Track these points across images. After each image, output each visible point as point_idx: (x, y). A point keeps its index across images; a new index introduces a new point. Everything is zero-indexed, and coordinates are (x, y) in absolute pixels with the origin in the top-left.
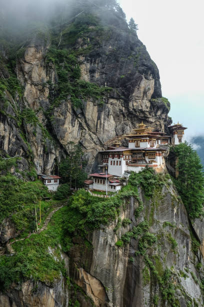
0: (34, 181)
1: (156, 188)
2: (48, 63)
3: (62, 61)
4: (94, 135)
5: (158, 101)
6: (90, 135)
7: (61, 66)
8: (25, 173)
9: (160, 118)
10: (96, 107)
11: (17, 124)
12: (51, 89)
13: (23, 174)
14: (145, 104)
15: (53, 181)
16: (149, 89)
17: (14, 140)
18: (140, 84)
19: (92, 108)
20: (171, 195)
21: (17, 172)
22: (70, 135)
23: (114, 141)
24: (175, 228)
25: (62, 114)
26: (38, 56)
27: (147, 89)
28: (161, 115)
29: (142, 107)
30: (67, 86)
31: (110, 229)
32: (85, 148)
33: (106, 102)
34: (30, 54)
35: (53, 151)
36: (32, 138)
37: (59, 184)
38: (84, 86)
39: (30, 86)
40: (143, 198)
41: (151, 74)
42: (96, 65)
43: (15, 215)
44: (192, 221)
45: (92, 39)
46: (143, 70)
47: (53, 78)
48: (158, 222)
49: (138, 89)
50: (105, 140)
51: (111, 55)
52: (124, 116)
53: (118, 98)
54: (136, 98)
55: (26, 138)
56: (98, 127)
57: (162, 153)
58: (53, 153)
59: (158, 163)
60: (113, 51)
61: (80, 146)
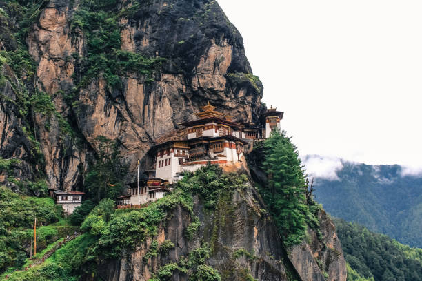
0: (40, 196)
1: (223, 194)
2: (74, 29)
3: (96, 27)
4: (141, 129)
5: (240, 76)
6: (134, 129)
7: (95, 33)
8: (25, 184)
9: (243, 102)
10: (142, 85)
11: (18, 111)
12: (77, 65)
13: (21, 186)
14: (217, 81)
15: (70, 199)
16: (223, 59)
17: (11, 134)
18: (208, 51)
19: (135, 88)
21: (10, 180)
22: (104, 130)
23: (172, 138)
24: (256, 261)
25: (90, 98)
26: (60, 19)
27: (219, 58)
28: (244, 97)
29: (212, 84)
30: (99, 58)
31: (137, 257)
32: (125, 147)
33: (157, 77)
34: (48, 17)
35: (76, 154)
36: (43, 134)
37: (82, 203)
38: (124, 58)
39: (47, 62)
40: (201, 211)
41: (225, 37)
42: (144, 30)
44: (288, 250)
46: (213, 32)
47: (80, 50)
48: (224, 250)
49: (206, 59)
50: (158, 135)
51: (165, 14)
52: (186, 100)
53: (175, 72)
54: (203, 72)
55: (34, 134)
56: (146, 115)
57: (236, 145)
58: (76, 157)
59: (228, 159)
60: (169, 9)
61: (119, 145)
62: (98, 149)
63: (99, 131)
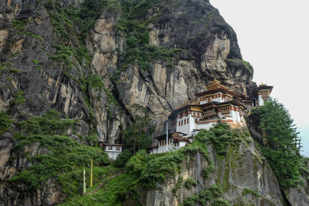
0: (94, 146)
1: (232, 145)
2: (117, 31)
3: (131, 30)
4: (164, 100)
5: (235, 61)
6: (159, 100)
7: (131, 35)
8: (84, 137)
9: (240, 81)
11: (80, 86)
12: (119, 56)
13: (81, 138)
14: (220, 64)
15: (114, 149)
16: (224, 48)
17: (75, 102)
18: (212, 43)
19: (160, 70)
20: (252, 154)
21: (74, 133)
22: (137, 100)
24: (260, 199)
25: (128, 78)
26: (108, 26)
27: (221, 48)
28: (240, 77)
29: (216, 67)
30: (134, 51)
31: (168, 189)
32: (153, 113)
33: (176, 63)
34: (100, 25)
35: (118, 117)
36: (95, 103)
37: (122, 151)
38: (152, 50)
39: (99, 55)
40: (214, 157)
41: (224, 33)
42: (165, 30)
43: (62, 176)
44: (286, 192)
45: (161, 8)
46: (216, 29)
47: (121, 46)
48: (235, 188)
50: (176, 104)
51: (180, 19)
52: (197, 78)
53: (189, 58)
54: (209, 58)
55: (89, 103)
56: (168, 89)
57: (239, 108)
58: (118, 120)
59: (234, 119)
60: (183, 15)
61: (148, 112)
62: (133, 114)
63: (134, 101)
